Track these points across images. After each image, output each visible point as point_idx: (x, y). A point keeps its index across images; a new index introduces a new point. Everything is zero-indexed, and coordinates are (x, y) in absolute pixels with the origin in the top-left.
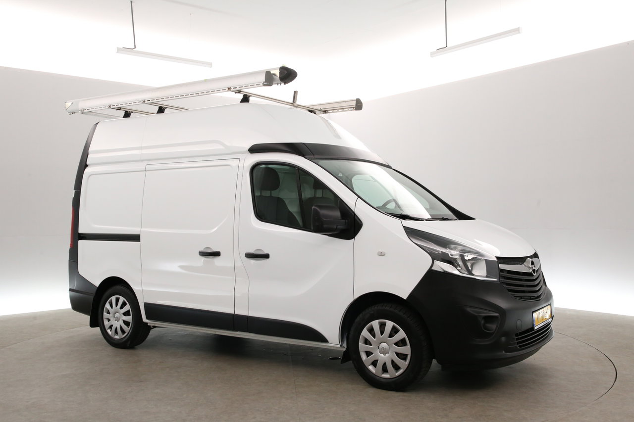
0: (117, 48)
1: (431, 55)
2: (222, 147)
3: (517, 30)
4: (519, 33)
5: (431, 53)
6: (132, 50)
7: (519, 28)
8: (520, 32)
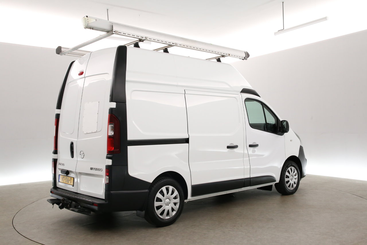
1: (275, 34)
2: (228, 87)
3: (325, 19)
7: (326, 17)
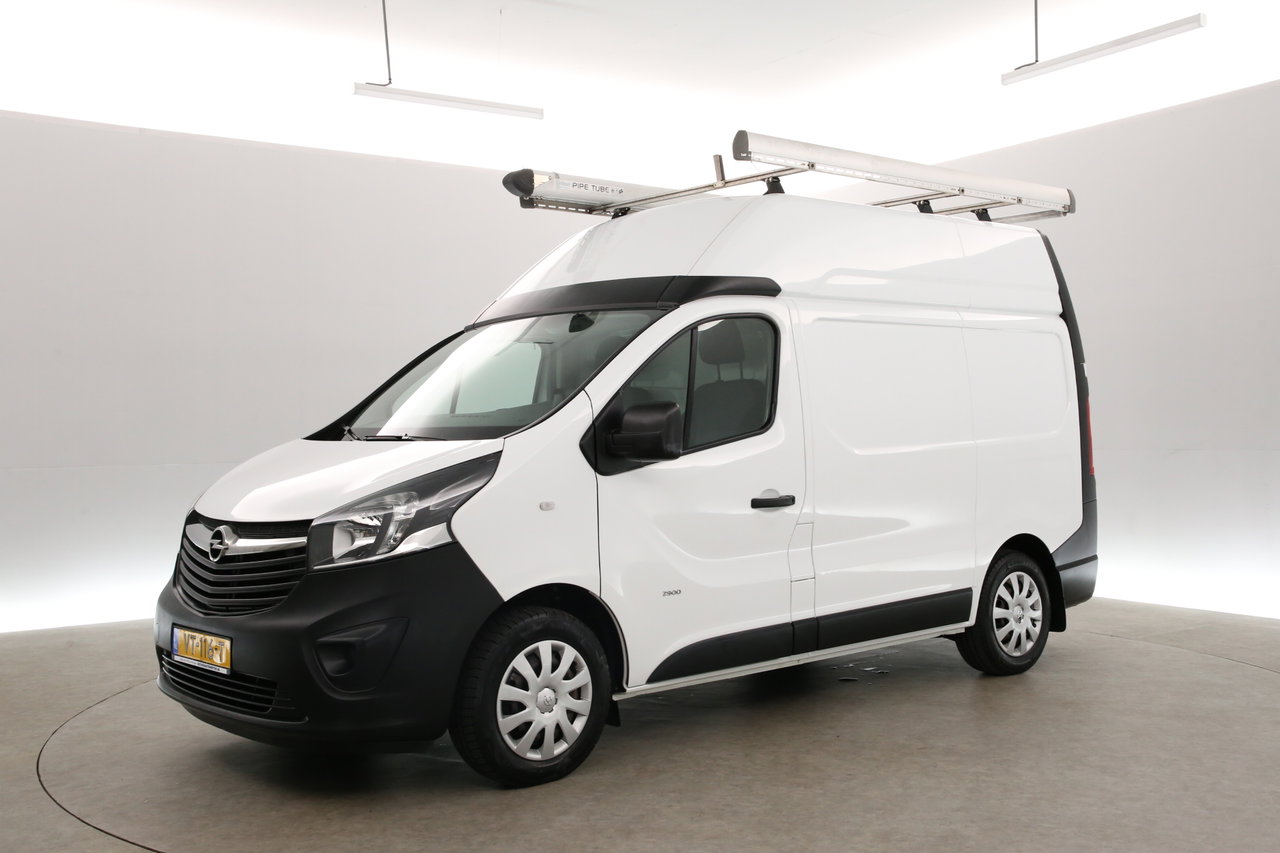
0: (356, 84)
4: (1200, 26)
5: (1003, 76)
6: (384, 88)
8: (1202, 23)
